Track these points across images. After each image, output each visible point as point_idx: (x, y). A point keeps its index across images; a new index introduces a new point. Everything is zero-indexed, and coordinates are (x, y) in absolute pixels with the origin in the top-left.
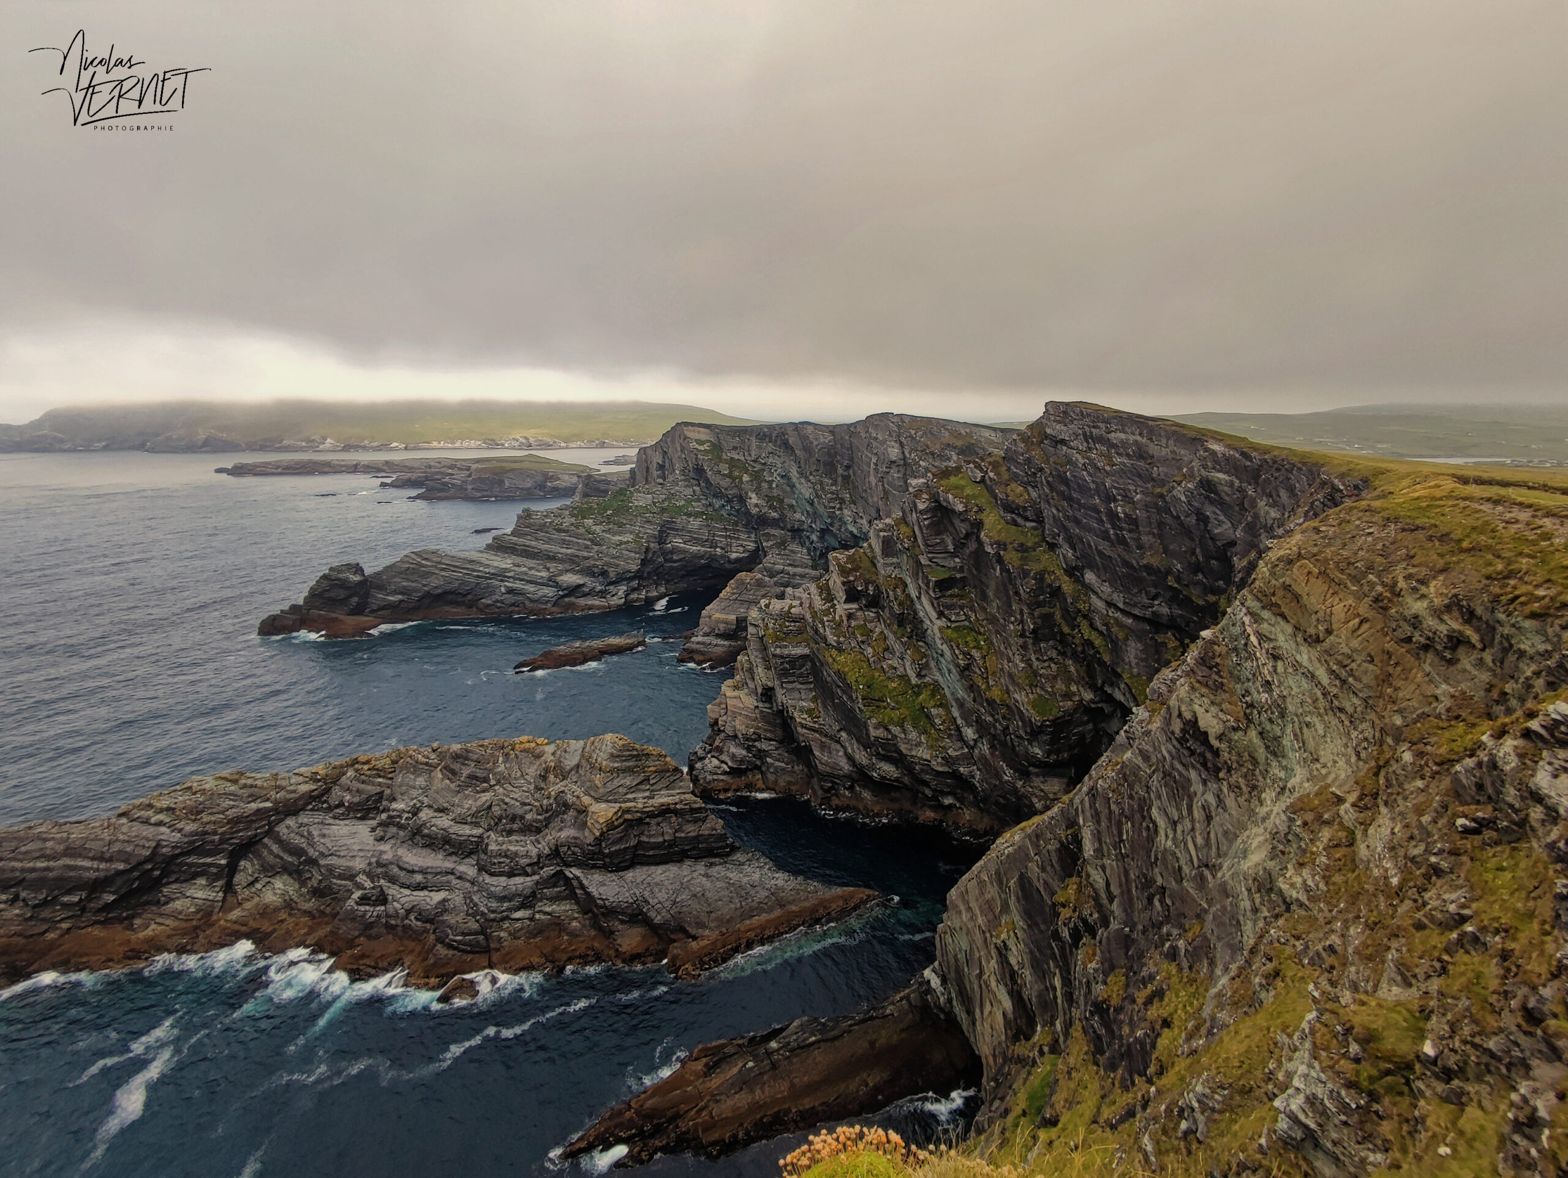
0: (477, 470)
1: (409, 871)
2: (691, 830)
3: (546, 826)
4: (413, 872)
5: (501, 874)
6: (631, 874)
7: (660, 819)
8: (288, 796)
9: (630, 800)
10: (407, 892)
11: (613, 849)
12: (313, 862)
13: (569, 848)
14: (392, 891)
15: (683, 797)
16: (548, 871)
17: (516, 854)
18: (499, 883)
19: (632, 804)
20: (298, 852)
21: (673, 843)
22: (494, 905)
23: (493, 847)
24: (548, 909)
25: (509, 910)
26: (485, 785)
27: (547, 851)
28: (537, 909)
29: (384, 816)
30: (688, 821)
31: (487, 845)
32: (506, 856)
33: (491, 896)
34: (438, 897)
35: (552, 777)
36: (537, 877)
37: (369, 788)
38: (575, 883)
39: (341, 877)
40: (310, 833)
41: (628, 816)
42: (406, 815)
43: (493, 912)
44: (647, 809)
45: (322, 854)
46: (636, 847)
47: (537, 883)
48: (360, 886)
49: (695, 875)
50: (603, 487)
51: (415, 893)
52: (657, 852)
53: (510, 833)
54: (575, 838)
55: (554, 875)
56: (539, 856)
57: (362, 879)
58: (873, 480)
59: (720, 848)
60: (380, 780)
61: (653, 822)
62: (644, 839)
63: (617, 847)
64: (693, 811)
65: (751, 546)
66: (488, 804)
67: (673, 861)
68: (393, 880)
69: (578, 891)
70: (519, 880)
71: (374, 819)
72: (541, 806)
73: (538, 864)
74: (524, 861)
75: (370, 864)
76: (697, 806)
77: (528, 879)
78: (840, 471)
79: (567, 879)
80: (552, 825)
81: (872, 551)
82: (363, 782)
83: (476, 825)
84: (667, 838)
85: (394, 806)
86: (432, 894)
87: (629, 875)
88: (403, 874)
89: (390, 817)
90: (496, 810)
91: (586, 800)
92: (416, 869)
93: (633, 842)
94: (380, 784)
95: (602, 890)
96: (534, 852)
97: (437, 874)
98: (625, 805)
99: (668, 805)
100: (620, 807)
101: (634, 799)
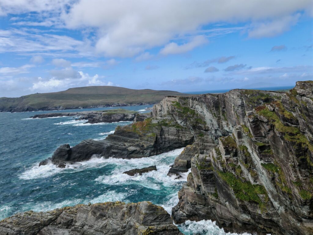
0: (104, 114)
7: (162, 233)
8: (45, 220)
9: (152, 225)
15: (170, 224)
19: (153, 227)
26: (104, 218)
29: (73, 227)
35: (126, 216)
37: (69, 218)
41: (151, 231)
42: (80, 228)
44: (158, 229)
50: (143, 118)
58: (233, 112)
60: (72, 215)
61: (160, 234)
64: (174, 230)
65: (192, 136)
66: (106, 224)
71: (70, 228)
72: (123, 226)
78: (221, 109)
81: (234, 136)
82: (67, 216)
83: (102, 232)
85: (76, 224)
89: (75, 228)
91: (137, 224)
94: (72, 217)
98: (150, 227)
99: (165, 227)
100: (149, 227)
101: (154, 225)
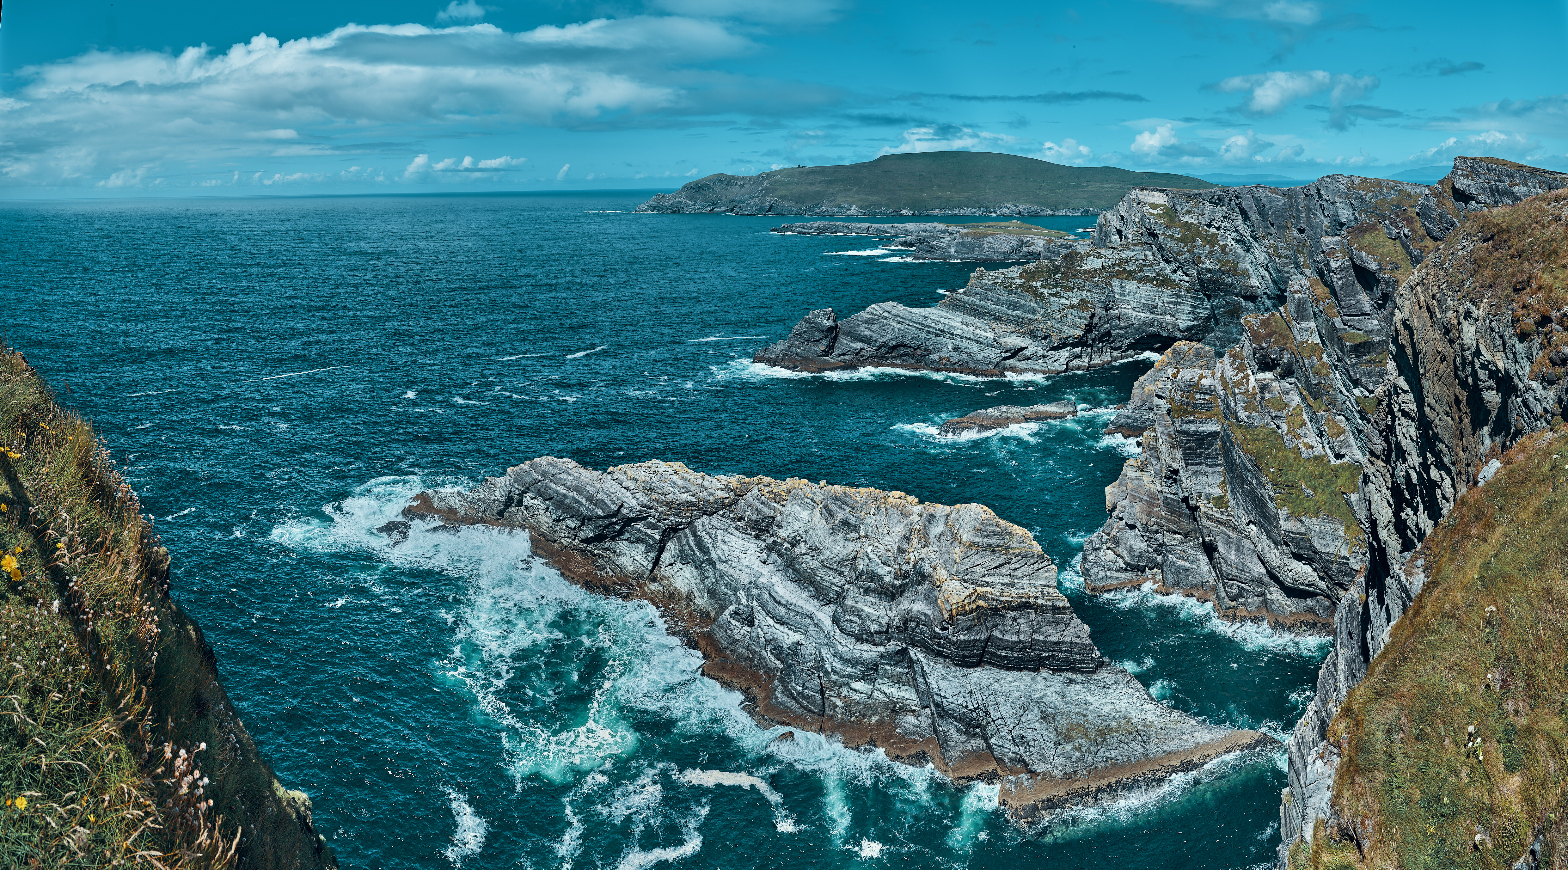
1: (776, 601)
2: (1051, 634)
3: (901, 594)
4: (779, 603)
5: (849, 634)
6: (977, 674)
7: (1016, 613)
8: (708, 498)
9: (988, 584)
10: (770, 622)
11: (961, 638)
12: (712, 563)
13: (917, 626)
14: (761, 617)
15: (1046, 590)
16: (893, 646)
17: (868, 617)
18: (847, 646)
19: (989, 589)
20: (705, 551)
21: (1029, 645)
22: (838, 665)
23: (849, 602)
24: (888, 691)
25: (850, 676)
26: (854, 535)
27: (896, 622)
28: (876, 686)
29: (772, 539)
30: (1048, 622)
31: (844, 598)
32: (859, 616)
33: (837, 655)
34: (795, 637)
35: (914, 542)
36: (882, 649)
37: (765, 509)
38: (917, 668)
39: (727, 585)
40: (716, 536)
41: (982, 603)
42: (786, 545)
43: (835, 673)
44: (1004, 599)
45: (719, 558)
46: (987, 641)
47: (882, 656)
48: (738, 601)
49: (1049, 691)
51: (777, 626)
52: (1010, 653)
53: (867, 591)
54: (926, 615)
55: (898, 652)
56: (888, 625)
57: (741, 594)
59: (1081, 662)
60: (775, 505)
61: (1011, 615)
62: (997, 633)
63: (966, 637)
64: (1055, 609)
66: (854, 554)
67: (1027, 669)
68: (763, 605)
69: (920, 679)
70: (865, 646)
71: (764, 541)
72: (900, 569)
73: (886, 634)
74: (874, 627)
75: (750, 583)
76: (1061, 604)
77: (874, 648)
79: (911, 662)
80: (906, 594)
82: (763, 503)
83: (840, 574)
84: (1022, 637)
85: (780, 532)
86: (791, 633)
87: (976, 675)
88: (771, 602)
89: (775, 542)
90: (861, 565)
91: (942, 574)
92: (783, 602)
93: (984, 636)
94: (774, 509)
95: (943, 684)
96: (885, 620)
97: (798, 613)
98: (980, 590)
99: (1029, 597)
100: (975, 590)
101: (991, 585)
